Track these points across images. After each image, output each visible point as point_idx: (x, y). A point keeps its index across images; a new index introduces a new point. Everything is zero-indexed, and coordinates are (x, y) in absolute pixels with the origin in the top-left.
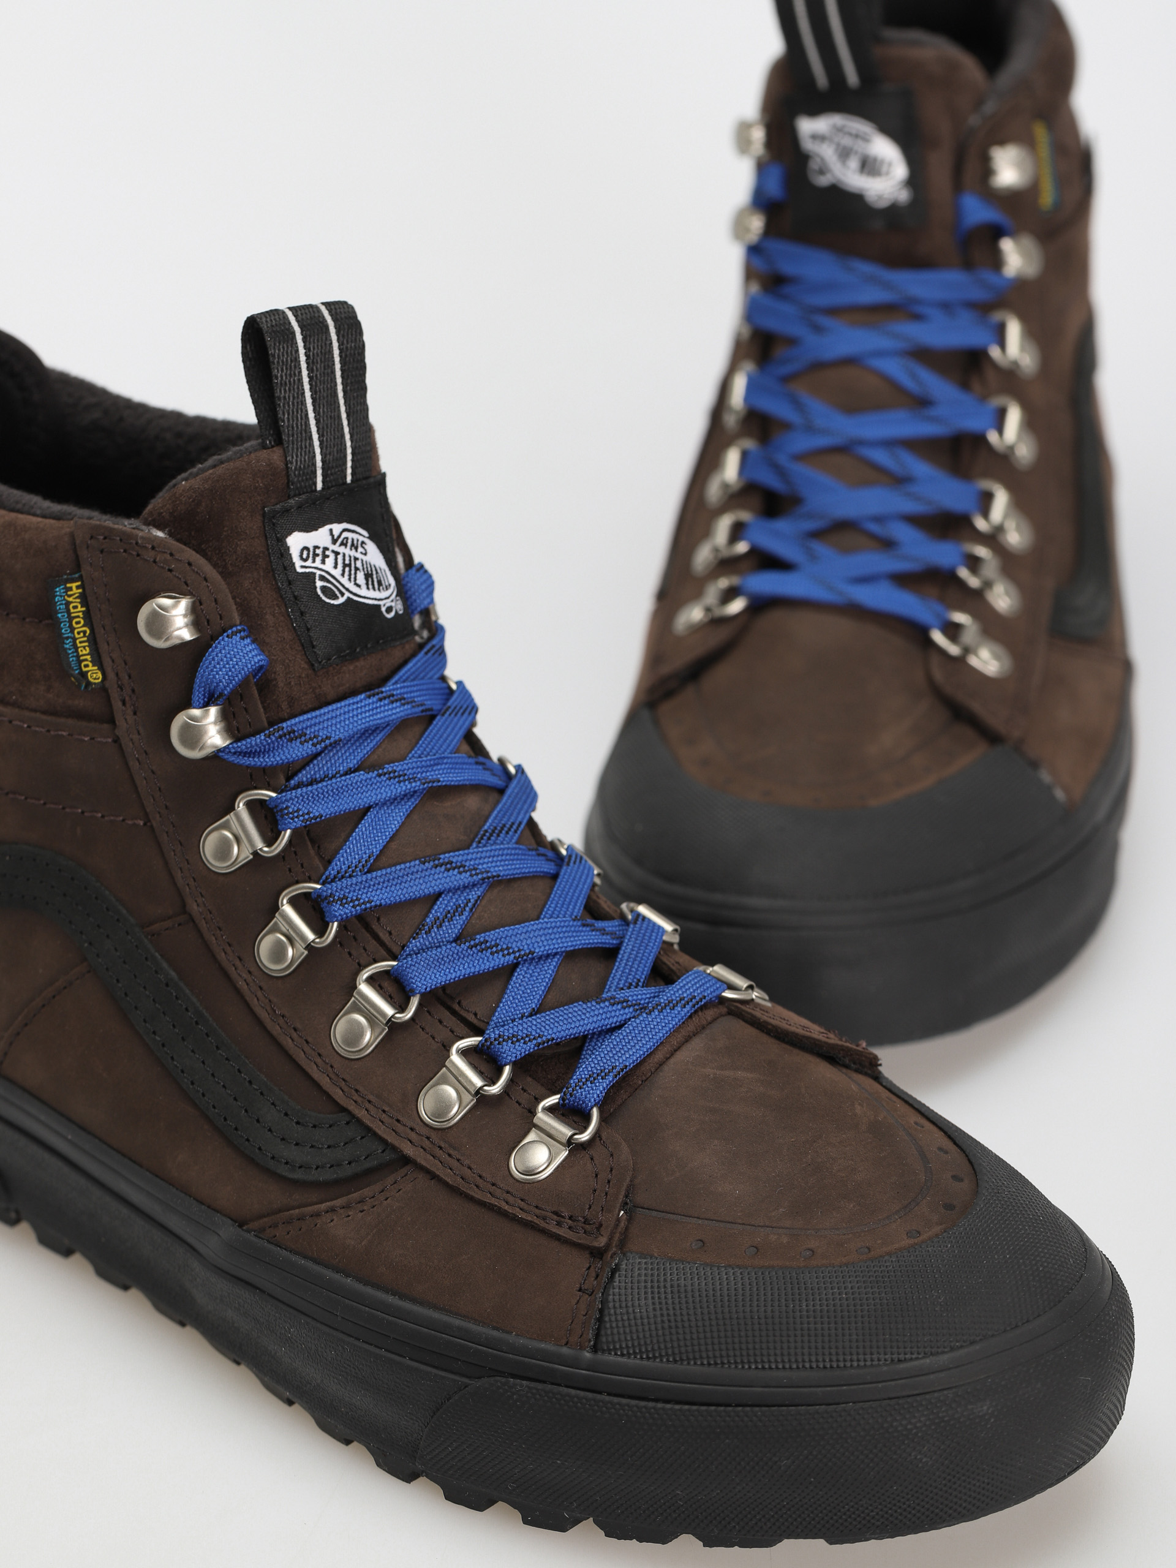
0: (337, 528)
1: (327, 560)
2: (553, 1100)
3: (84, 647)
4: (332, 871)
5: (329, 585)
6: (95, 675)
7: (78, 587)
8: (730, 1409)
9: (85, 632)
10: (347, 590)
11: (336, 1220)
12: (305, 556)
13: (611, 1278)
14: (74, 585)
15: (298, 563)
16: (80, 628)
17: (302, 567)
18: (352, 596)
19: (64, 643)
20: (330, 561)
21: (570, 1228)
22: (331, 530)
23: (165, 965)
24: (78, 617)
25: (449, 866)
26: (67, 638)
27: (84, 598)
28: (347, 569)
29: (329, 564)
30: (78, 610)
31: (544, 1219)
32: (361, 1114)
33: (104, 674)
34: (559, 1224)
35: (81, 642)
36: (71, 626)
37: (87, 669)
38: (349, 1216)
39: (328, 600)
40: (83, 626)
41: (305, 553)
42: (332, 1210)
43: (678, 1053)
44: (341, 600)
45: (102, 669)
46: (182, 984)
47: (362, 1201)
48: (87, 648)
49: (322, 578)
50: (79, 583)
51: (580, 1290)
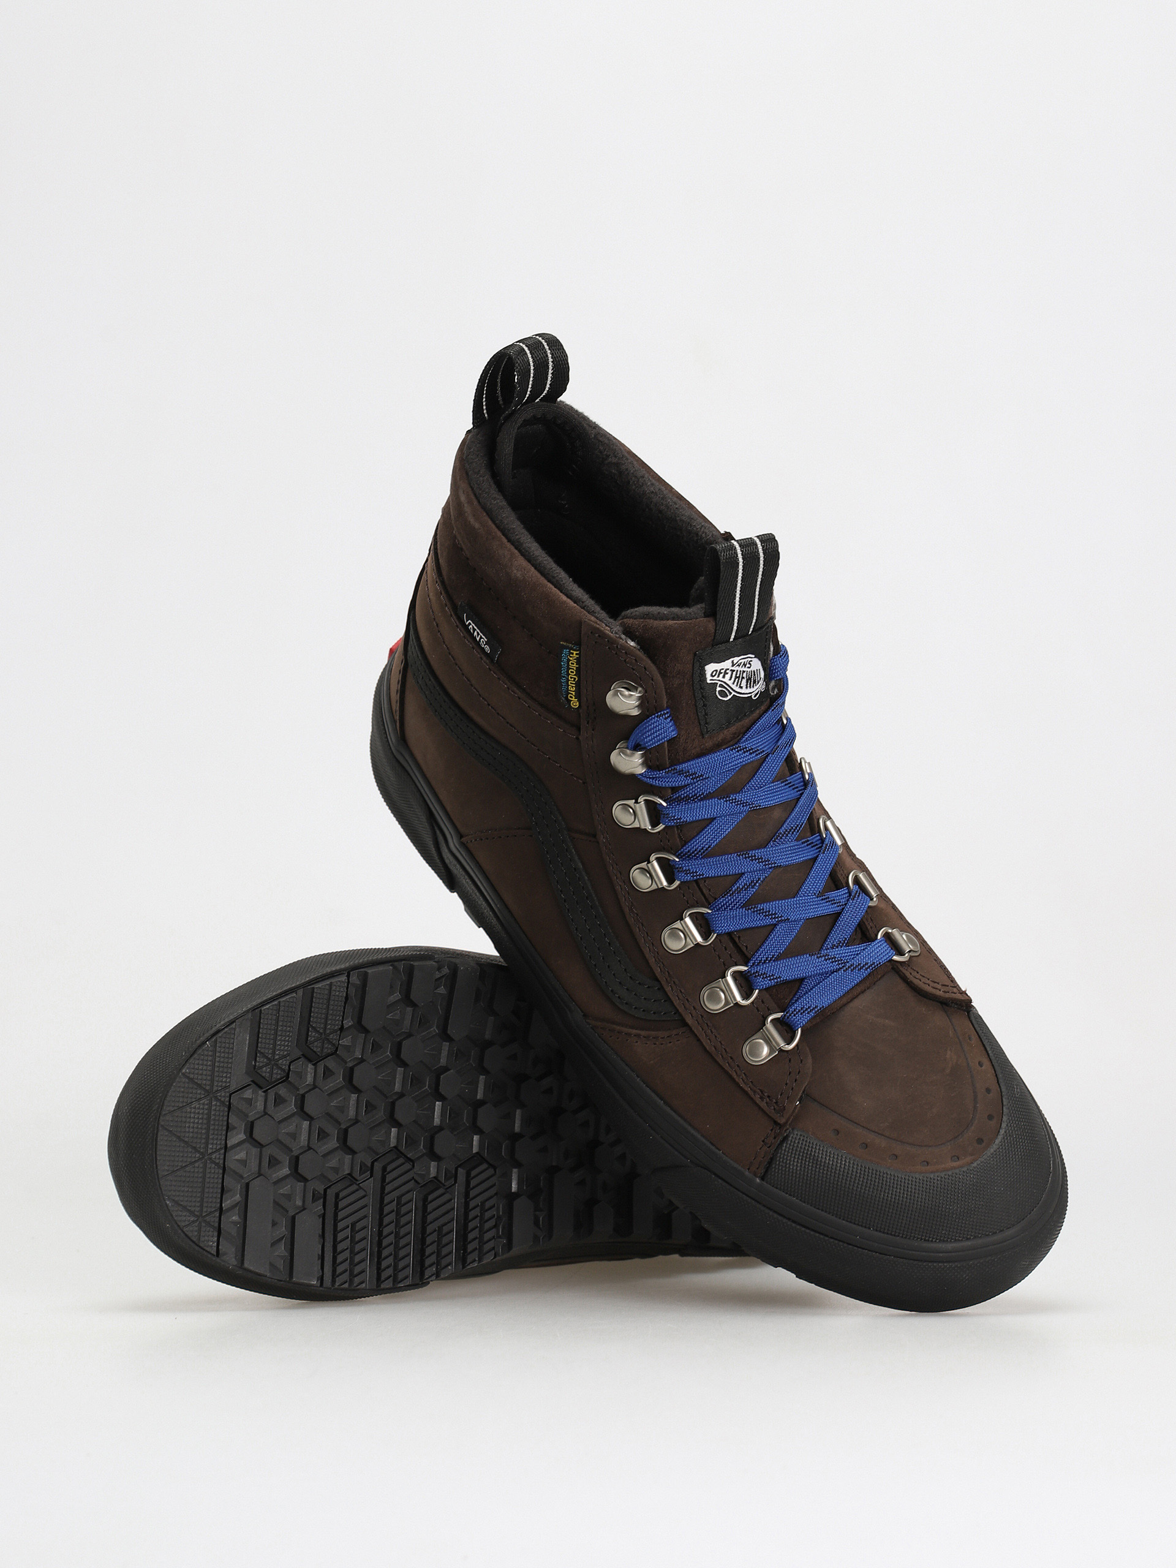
0: (736, 659)
1: (726, 675)
2: (779, 1015)
3: (573, 687)
4: (686, 849)
5: (724, 689)
6: (575, 703)
7: (576, 654)
8: (827, 1238)
9: (575, 679)
10: (734, 691)
11: (639, 1043)
12: (714, 674)
13: (782, 1142)
14: (575, 652)
15: (709, 677)
16: (573, 675)
17: (711, 680)
18: (736, 694)
19: (561, 678)
20: (728, 676)
21: (767, 1103)
22: (733, 661)
23: (576, 858)
24: (573, 669)
25: (753, 858)
26: (564, 677)
27: (578, 661)
28: (737, 679)
29: (726, 679)
30: (574, 666)
31: (755, 1092)
32: (668, 989)
33: (580, 704)
34: (761, 1098)
35: (571, 683)
36: (568, 671)
37: (571, 699)
38: (647, 1044)
39: (721, 698)
40: (574, 675)
41: (715, 672)
42: (638, 1036)
43: (855, 1000)
44: (729, 697)
45: (579, 701)
46: (584, 873)
47: (656, 1038)
48: (574, 688)
49: (721, 686)
50: (578, 652)
51: (763, 1141)
